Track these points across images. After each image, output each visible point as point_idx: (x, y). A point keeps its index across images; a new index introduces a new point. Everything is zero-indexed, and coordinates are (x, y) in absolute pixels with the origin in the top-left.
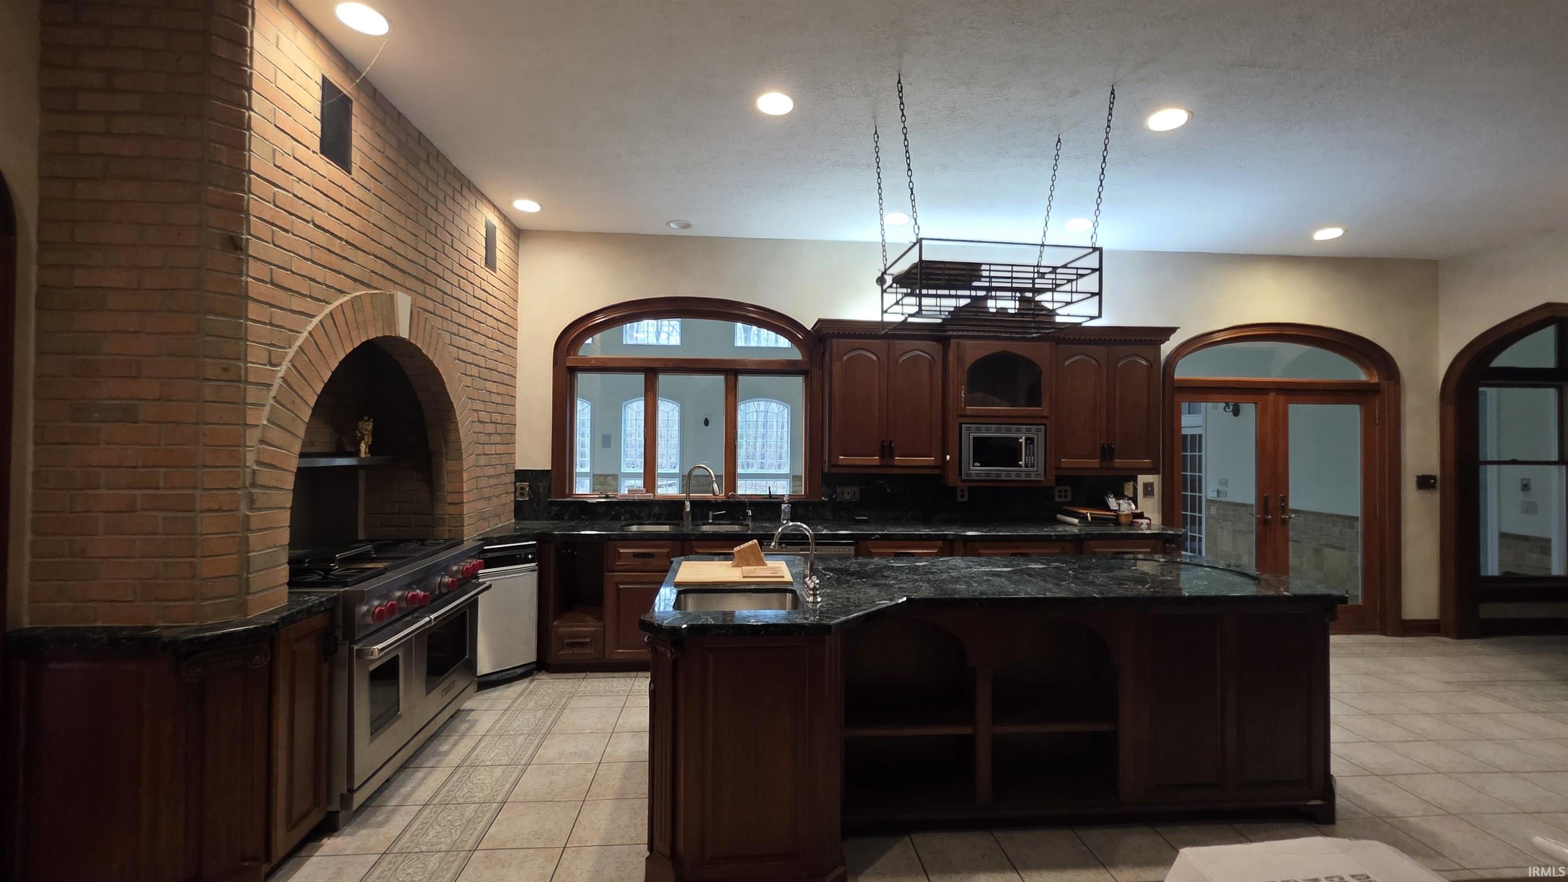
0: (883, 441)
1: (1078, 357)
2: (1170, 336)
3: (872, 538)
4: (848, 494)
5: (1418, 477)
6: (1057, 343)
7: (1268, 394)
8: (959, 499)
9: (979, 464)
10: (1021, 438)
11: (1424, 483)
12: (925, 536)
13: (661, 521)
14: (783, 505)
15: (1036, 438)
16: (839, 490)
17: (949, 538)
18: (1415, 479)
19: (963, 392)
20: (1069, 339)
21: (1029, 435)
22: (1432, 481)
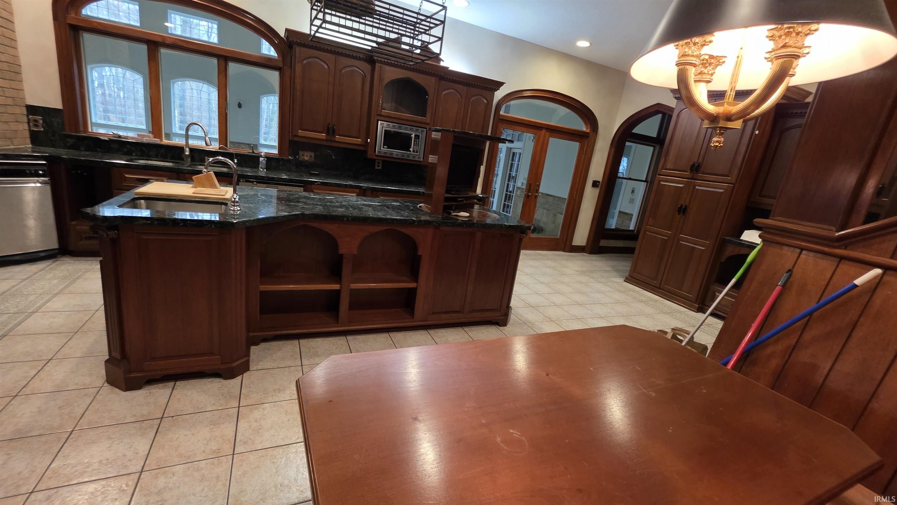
0: (329, 124)
1: (451, 91)
2: (500, 87)
3: (315, 184)
4: (307, 156)
5: (593, 181)
6: (440, 79)
7: (542, 130)
8: (377, 168)
9: (386, 147)
10: (412, 135)
11: (595, 184)
12: (349, 186)
13: (167, 160)
14: (260, 158)
15: (421, 135)
16: (301, 153)
17: (363, 188)
18: (592, 182)
19: (381, 100)
20: (447, 78)
21: (417, 134)
22: (598, 184)
